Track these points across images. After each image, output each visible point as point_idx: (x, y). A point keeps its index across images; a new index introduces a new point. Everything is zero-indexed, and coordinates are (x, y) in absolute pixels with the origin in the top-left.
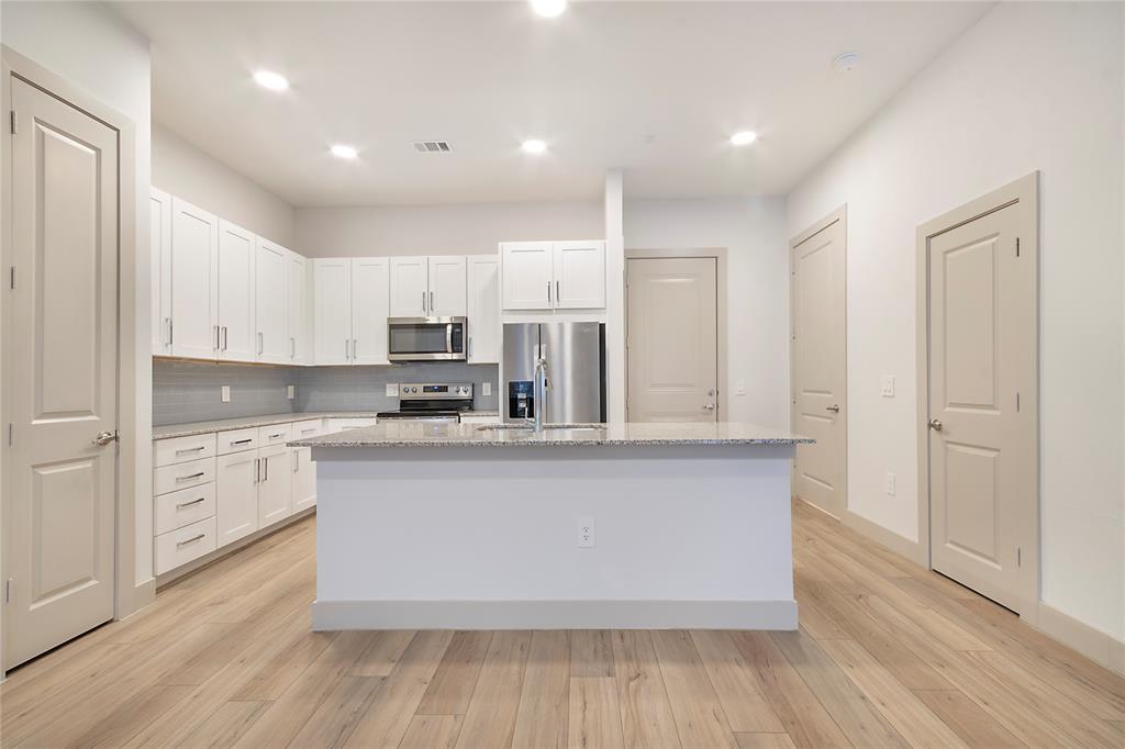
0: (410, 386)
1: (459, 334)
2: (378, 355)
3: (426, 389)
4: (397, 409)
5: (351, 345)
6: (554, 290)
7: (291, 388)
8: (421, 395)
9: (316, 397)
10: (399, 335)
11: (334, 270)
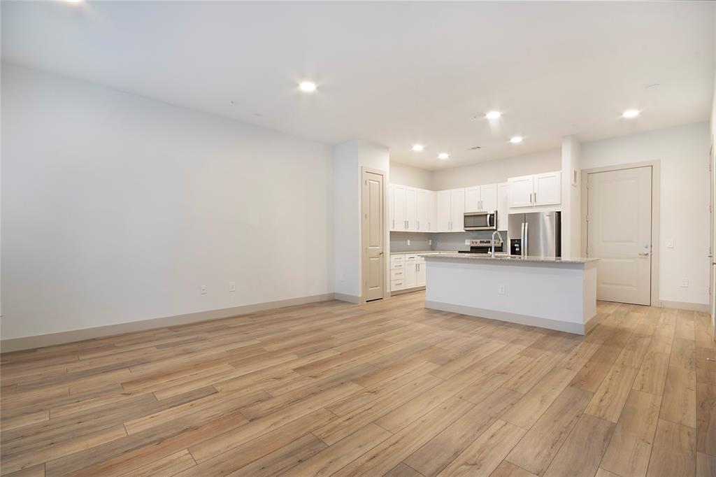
0: (474, 241)
1: (493, 219)
2: (460, 228)
3: (481, 242)
4: (469, 250)
5: (451, 224)
6: (534, 197)
7: (430, 241)
8: (479, 245)
9: (440, 244)
10: (468, 219)
11: (444, 195)
